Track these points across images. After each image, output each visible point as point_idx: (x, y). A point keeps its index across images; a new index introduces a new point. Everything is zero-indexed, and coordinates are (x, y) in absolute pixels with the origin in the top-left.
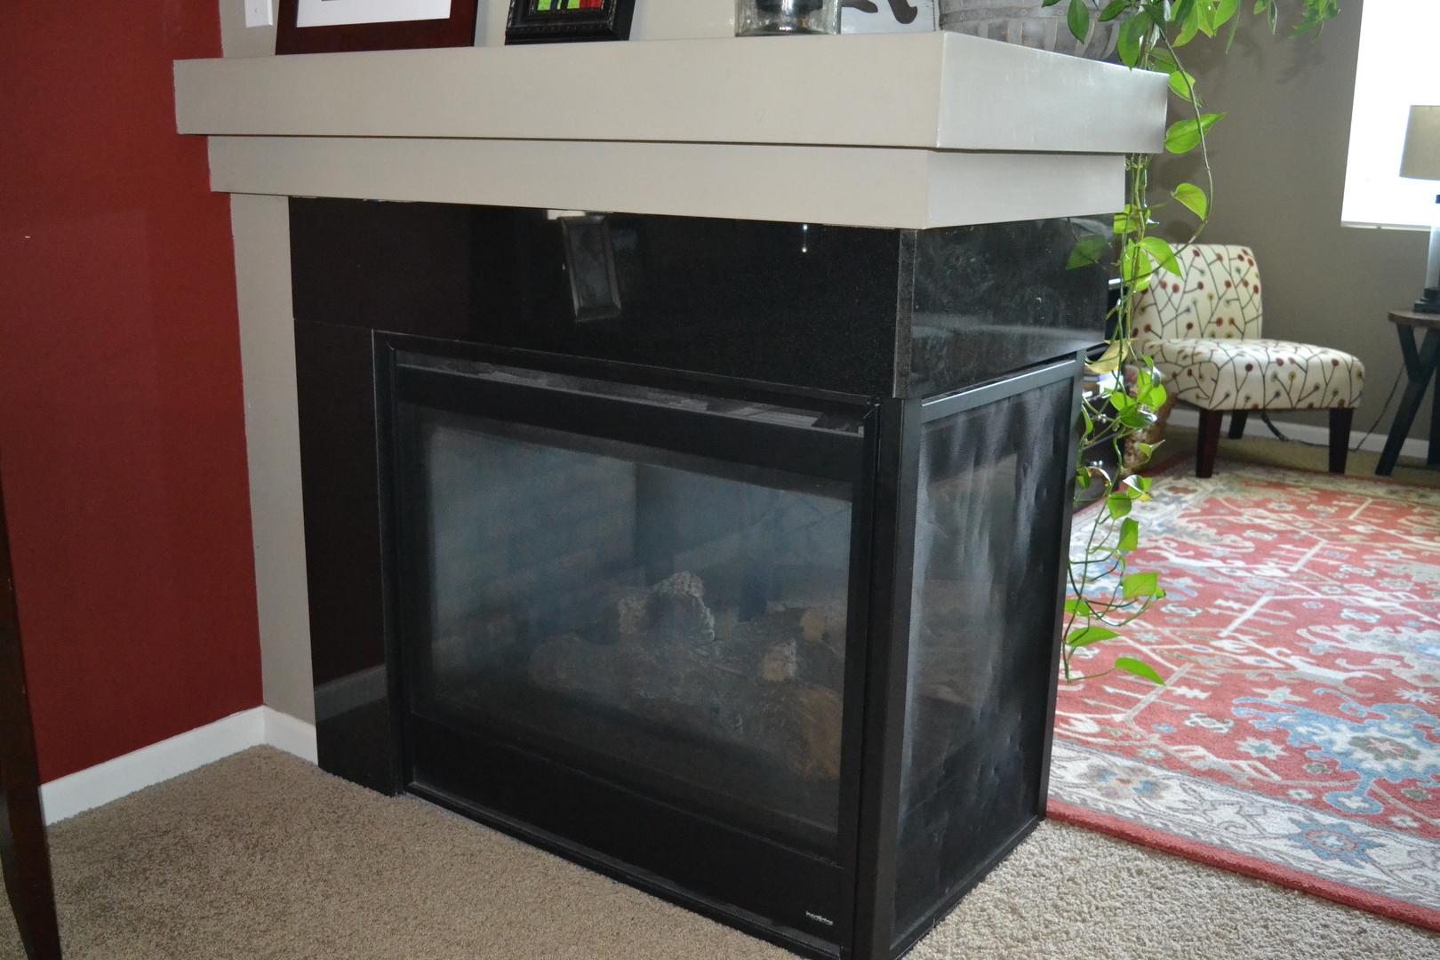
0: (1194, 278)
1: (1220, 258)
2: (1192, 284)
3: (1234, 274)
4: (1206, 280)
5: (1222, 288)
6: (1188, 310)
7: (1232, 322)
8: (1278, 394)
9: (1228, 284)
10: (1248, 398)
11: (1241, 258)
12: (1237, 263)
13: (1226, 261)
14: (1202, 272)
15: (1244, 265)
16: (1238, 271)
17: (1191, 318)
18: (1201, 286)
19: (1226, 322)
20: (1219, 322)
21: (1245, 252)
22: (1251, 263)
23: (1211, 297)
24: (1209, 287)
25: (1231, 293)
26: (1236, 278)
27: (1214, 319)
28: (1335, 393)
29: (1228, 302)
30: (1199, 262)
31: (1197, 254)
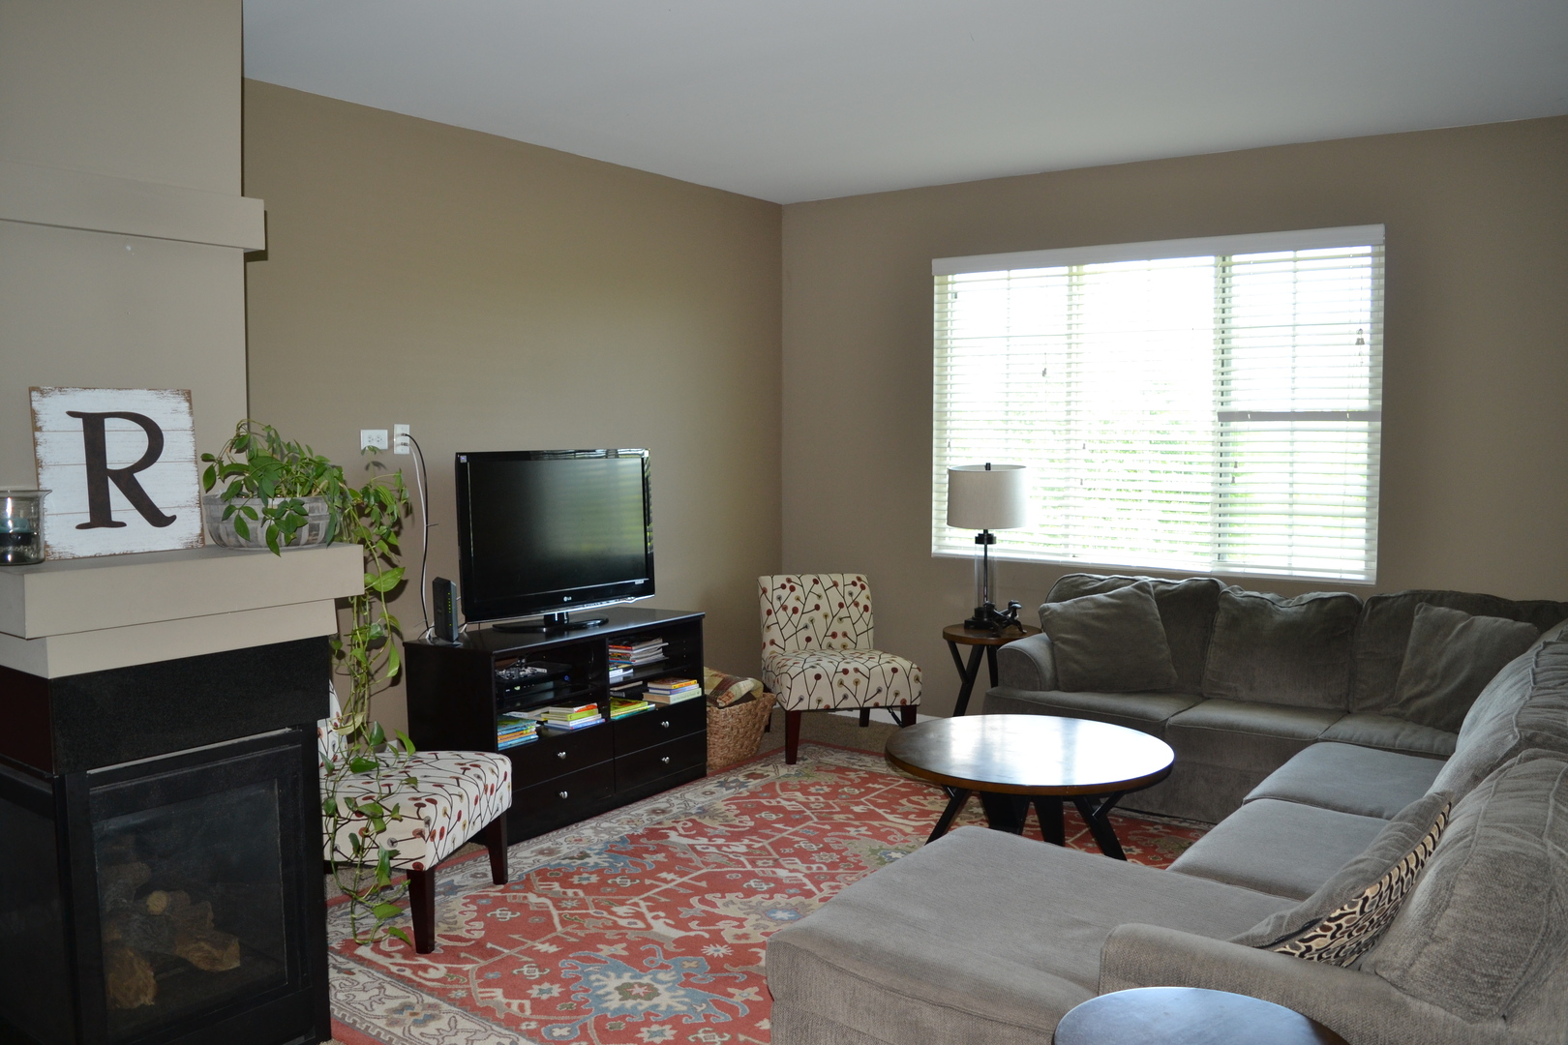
0: (812, 601)
1: (835, 584)
2: (810, 606)
3: (847, 597)
4: (823, 603)
5: (836, 608)
6: (806, 627)
7: (845, 635)
8: (845, 697)
9: (841, 605)
10: (819, 701)
11: (854, 584)
12: (851, 588)
13: (840, 587)
14: (819, 597)
15: (856, 590)
16: (851, 594)
17: (810, 633)
18: (817, 607)
19: (840, 635)
20: (834, 635)
21: (859, 579)
22: (863, 587)
23: (826, 616)
24: (825, 608)
25: (844, 612)
26: (849, 600)
27: (829, 633)
28: (897, 694)
29: (841, 619)
30: (818, 589)
31: (816, 582)
